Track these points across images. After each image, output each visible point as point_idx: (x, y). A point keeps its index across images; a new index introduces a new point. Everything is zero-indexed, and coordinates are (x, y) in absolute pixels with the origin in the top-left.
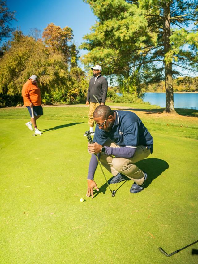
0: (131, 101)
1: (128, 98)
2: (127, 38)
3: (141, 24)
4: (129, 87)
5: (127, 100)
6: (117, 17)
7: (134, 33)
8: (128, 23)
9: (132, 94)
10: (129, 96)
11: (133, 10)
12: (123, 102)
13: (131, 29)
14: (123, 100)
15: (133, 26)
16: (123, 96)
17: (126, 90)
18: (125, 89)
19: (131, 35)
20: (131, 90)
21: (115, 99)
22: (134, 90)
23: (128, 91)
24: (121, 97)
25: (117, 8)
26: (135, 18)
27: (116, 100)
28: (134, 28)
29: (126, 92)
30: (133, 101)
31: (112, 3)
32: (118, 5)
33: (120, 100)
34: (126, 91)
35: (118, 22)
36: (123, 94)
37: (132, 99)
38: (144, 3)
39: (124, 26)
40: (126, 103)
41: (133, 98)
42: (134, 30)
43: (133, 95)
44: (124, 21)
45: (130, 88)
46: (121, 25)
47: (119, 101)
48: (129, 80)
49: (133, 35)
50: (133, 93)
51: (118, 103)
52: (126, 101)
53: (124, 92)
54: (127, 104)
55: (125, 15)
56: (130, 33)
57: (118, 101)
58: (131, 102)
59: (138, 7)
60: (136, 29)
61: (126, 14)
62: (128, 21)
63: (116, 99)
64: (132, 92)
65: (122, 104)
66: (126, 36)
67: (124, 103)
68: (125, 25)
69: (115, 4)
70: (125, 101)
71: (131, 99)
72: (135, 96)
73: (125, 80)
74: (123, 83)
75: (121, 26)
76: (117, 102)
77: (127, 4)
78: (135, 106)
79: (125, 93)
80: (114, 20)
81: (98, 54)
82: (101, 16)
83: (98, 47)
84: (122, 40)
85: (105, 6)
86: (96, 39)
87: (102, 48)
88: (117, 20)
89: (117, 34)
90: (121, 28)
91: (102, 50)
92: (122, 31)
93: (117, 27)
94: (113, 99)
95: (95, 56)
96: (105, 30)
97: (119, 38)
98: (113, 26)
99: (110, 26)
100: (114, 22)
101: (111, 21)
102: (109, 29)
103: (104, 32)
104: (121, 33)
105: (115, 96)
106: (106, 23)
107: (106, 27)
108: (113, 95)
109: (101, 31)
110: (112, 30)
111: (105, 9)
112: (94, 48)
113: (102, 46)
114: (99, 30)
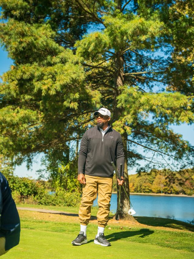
0: (68, 203)
1: (64, 199)
2: (52, 92)
3: (74, 76)
4: (67, 181)
5: (63, 201)
6: (41, 60)
7: (64, 86)
8: (55, 72)
9: (72, 192)
10: (68, 194)
11: (66, 56)
12: (55, 205)
13: (59, 81)
14: (55, 200)
15: (63, 77)
16: (57, 195)
17: (62, 184)
18: (61, 182)
19: (59, 89)
20: (70, 184)
21: (41, 198)
22: (76, 185)
23: (65, 187)
24: (53, 197)
25: (43, 50)
26: (67, 66)
27: (42, 201)
28: (63, 79)
29: (62, 189)
30: (71, 204)
31: (35, 42)
32: (44, 45)
33: (50, 201)
34: (63, 186)
35: (42, 69)
36: (56, 191)
37: (72, 201)
38: (84, 49)
39: (49, 75)
40: (60, 206)
41: (73, 198)
42: (62, 83)
43: (74, 193)
44: (49, 69)
45: (69, 181)
46: (46, 73)
47: (48, 203)
48: (68, 167)
49: (62, 89)
50: (74, 191)
51: (46, 205)
52: (60, 202)
53: (58, 188)
54: (62, 207)
55: (53, 60)
56: (58, 85)
57: (47, 202)
58: (69, 205)
59: (74, 54)
60: (66, 81)
61: (56, 59)
62: (56, 70)
63: (43, 199)
64: (72, 189)
65: (54, 207)
66: (51, 90)
67: (57, 206)
68: (51, 74)
69: (38, 43)
70: (58, 202)
71: (70, 200)
72: (77, 195)
73: (62, 168)
74: (58, 172)
75: (45, 75)
76: (45, 203)
77: (58, 47)
78: (74, 211)
79: (61, 190)
80: (35, 65)
81: (9, 117)
82: (17, 57)
83: (11, 107)
84: (43, 94)
85: (24, 45)
86: (9, 93)
87: (18, 108)
88: (39, 65)
89: (37, 85)
90: (45, 77)
91: (18, 110)
92: (46, 82)
93: (38, 76)
94: (38, 199)
95: (3, 119)
96: (18, 77)
97: (40, 91)
98: (32, 73)
99: (28, 73)
100: (34, 68)
101: (31, 66)
102: (25, 77)
103: (17, 79)
104: (44, 84)
105: (41, 193)
106: (22, 67)
107: (22, 74)
108: (39, 192)
109: (13, 78)
110: (30, 79)
111: (23, 48)
112: (4, 106)
113: (18, 105)
114: (10, 77)
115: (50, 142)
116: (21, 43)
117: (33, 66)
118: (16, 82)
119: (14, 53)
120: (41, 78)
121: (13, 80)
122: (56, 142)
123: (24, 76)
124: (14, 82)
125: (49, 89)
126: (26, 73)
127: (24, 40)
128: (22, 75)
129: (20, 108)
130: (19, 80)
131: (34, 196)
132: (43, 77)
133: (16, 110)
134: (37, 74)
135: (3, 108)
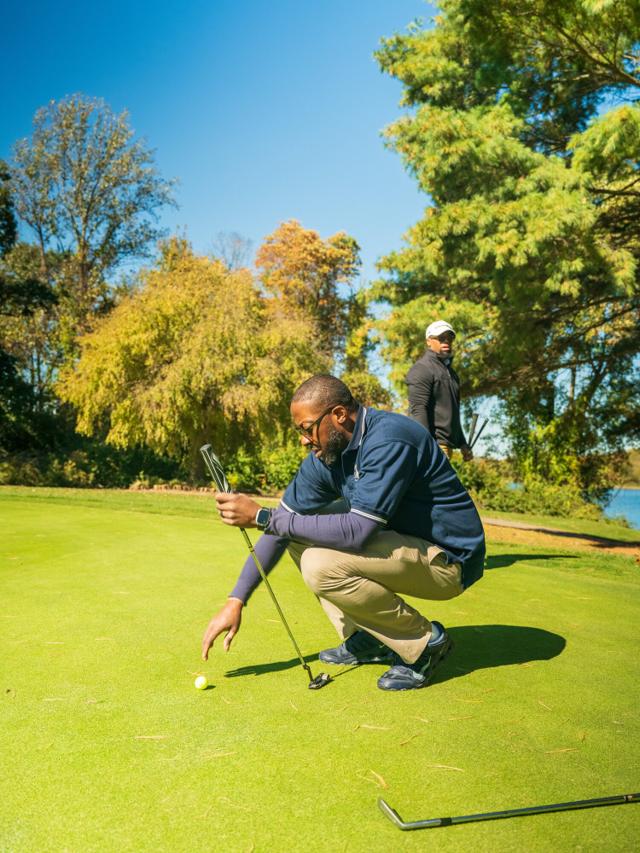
0: (552, 510)
1: (542, 499)
2: (519, 260)
3: (569, 219)
4: (549, 459)
5: (541, 504)
6: (490, 189)
7: (547, 244)
8: (524, 212)
9: (560, 485)
10: (551, 490)
11: (549, 174)
12: (522, 512)
13: (533, 232)
14: (524, 502)
15: (541, 222)
16: (526, 490)
17: (539, 467)
18: (535, 463)
19: (534, 251)
20: (556, 467)
21: (492, 497)
22: (569, 470)
23: (545, 473)
24: (519, 494)
25: (495, 167)
26: (552, 194)
27: (495, 501)
28: (544, 228)
29: (539, 477)
30: (560, 511)
31: (476, 150)
32: (497, 155)
33: (512, 502)
34: (540, 470)
35: (493, 209)
36: (525, 482)
37: (561, 504)
38: (590, 152)
39: (510, 221)
40: (533, 514)
41: (564, 498)
42: (540, 236)
43: (566, 488)
44: (511, 207)
45: (554, 460)
46: (503, 218)
47: (507, 507)
48: (553, 430)
49: (541, 250)
50: (565, 482)
51: (504, 511)
52: (534, 506)
53: (529, 476)
54: (539, 516)
55: (519, 187)
56: (530, 244)
57: (504, 504)
58: (555, 514)
59: (568, 166)
60: (548, 231)
61: (525, 184)
62: (526, 208)
63: (496, 497)
64: (561, 478)
65: (520, 515)
66: (516, 255)
67: (528, 515)
68: (515, 218)
69: (484, 153)
70: (530, 506)
71: (556, 503)
72: (573, 493)
73: (537, 431)
74: (527, 440)
75: (501, 222)
76: (501, 507)
77: (530, 155)
78: (567, 527)
79: (535, 479)
80: (479, 202)
81: (422, 317)
82: (438, 189)
83: (427, 297)
84: (499, 266)
85: (454, 159)
86: (422, 269)
87: (443, 300)
88: (489, 200)
89: (484, 246)
90: (502, 227)
91: (442, 304)
92: (504, 237)
93: (487, 226)
94: (484, 497)
95: (411, 324)
96: (444, 232)
97: (491, 258)
98: (472, 219)
99: (464, 222)
100: (477, 208)
101: (468, 204)
102: (458, 230)
103: (441, 237)
104: (500, 243)
105: (493, 485)
106: (450, 209)
107: (450, 224)
108: (488, 482)
109: (432, 235)
110: (470, 234)
111: (452, 166)
112: (413, 298)
113: (441, 292)
114: (425, 233)
115: (515, 373)
116: (446, 156)
117: (474, 204)
118: (439, 243)
119: (432, 181)
120: (491, 230)
121: (432, 240)
122: (527, 373)
123: (455, 228)
124: (435, 243)
125: (511, 253)
126: (458, 222)
127: (453, 148)
128: (452, 228)
129: (448, 299)
130: (445, 239)
131: (478, 491)
132: (497, 226)
133: (438, 305)
134: (483, 221)
135: (412, 302)
